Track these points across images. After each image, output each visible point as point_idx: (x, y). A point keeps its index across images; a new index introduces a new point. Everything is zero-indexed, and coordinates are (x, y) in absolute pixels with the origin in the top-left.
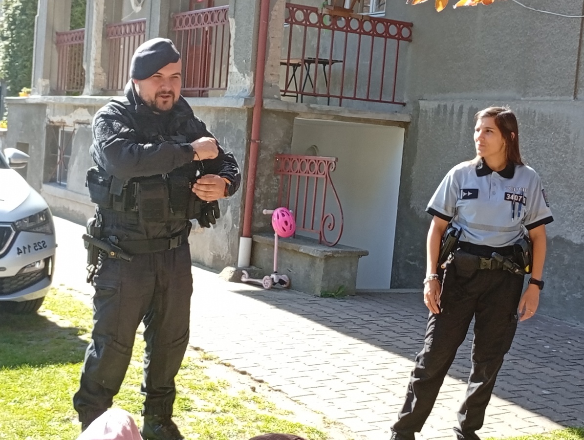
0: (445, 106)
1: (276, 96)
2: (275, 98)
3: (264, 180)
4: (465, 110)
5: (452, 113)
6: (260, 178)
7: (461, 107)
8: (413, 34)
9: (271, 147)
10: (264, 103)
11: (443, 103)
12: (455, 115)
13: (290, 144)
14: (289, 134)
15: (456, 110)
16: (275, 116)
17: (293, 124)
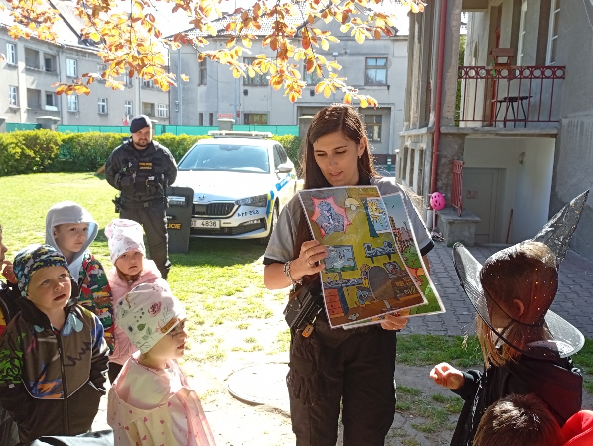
0: (571, 121)
1: (451, 125)
2: (450, 126)
3: (444, 176)
4: (579, 124)
5: (574, 127)
6: (442, 175)
7: (578, 122)
8: (566, 73)
9: (449, 156)
10: (441, 129)
11: (570, 120)
12: (575, 128)
13: (462, 154)
14: (462, 147)
15: (575, 124)
16: (451, 137)
17: (464, 140)
